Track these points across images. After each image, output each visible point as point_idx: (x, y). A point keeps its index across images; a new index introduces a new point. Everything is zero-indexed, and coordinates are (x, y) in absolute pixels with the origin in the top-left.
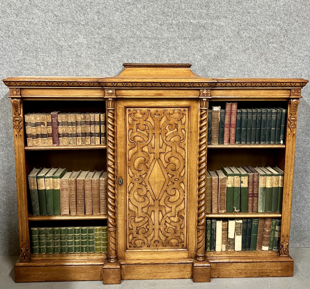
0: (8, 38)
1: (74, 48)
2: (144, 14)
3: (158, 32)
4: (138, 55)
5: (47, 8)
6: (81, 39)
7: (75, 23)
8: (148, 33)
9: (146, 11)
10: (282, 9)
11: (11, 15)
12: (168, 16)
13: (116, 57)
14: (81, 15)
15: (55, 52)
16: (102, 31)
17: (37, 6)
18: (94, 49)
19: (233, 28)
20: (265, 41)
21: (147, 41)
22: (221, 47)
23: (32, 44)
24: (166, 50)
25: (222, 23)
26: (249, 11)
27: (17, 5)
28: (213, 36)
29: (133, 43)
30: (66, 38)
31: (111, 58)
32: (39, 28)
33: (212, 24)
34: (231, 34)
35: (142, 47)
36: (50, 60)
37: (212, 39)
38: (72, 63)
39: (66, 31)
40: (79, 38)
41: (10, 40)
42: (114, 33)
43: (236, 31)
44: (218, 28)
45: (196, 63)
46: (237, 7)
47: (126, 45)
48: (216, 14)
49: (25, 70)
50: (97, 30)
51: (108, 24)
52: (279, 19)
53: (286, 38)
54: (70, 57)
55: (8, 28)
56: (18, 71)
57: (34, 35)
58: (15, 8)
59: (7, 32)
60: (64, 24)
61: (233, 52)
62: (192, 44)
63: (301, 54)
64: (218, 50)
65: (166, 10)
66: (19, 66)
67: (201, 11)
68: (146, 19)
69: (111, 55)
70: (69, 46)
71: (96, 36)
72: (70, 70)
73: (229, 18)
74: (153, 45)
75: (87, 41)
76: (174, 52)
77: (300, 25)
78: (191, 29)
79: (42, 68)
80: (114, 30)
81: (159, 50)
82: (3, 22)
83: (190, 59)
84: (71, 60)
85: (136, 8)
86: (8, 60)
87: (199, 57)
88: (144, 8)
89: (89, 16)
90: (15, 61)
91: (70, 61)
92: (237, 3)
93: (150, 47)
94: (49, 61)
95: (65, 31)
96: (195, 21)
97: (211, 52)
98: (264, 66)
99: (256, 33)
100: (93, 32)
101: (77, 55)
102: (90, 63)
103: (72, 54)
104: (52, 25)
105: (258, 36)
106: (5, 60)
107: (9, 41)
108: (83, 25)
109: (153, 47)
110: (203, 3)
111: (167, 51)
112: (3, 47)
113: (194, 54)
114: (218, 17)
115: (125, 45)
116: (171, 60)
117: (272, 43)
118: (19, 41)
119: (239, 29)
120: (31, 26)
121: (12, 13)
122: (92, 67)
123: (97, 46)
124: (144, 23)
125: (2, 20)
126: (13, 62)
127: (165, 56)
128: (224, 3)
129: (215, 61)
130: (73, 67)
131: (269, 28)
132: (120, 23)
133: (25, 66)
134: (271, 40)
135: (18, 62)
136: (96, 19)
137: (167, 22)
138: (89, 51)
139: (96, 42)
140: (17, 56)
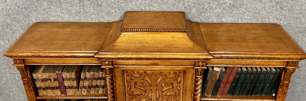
4: (155, 3)
13: (135, 5)
31: (130, 6)
36: (73, 9)
38: (94, 11)
49: (51, 17)
56: (45, 17)
66: (46, 13)
69: (130, 3)
83: (206, 7)
84: (93, 8)
86: (35, 9)
87: (214, 6)
98: (278, 13)
102: (111, 11)
113: (209, 3)
116: (186, 7)
122: (112, 14)
126: (40, 11)
127: (181, 4)
129: (230, 9)
133: (51, 13)
135: (44, 11)
140: (42, 6)
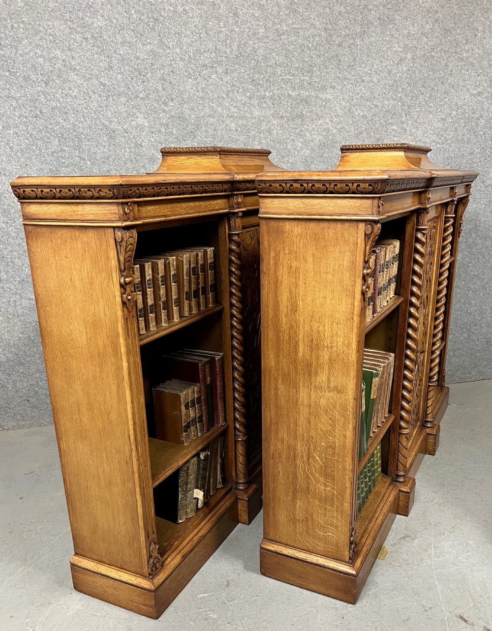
0: (35, 119)
1: (131, 133)
2: (227, 82)
3: (246, 109)
5: (88, 72)
6: (141, 120)
7: (131, 96)
8: (233, 110)
9: (229, 78)
10: (405, 75)
11: (37, 84)
12: (258, 84)
14: (139, 83)
15: (106, 140)
16: (169, 108)
17: (75, 69)
18: (160, 135)
19: (343, 103)
20: (382, 121)
21: (232, 122)
22: (328, 130)
23: (72, 128)
24: (257, 134)
25: (329, 97)
26: (363, 78)
27: (45, 68)
28: (317, 115)
29: (212, 124)
30: (119, 118)
32: (80, 103)
33: (317, 97)
34: (340, 112)
35: (225, 130)
36: (99, 152)
37: (316, 119)
39: (119, 108)
40: (137, 117)
41: (38, 122)
42: (187, 110)
43: (346, 108)
44: (324, 103)
45: (296, 152)
46: (349, 72)
47: (204, 128)
48: (321, 83)
49: (63, 167)
50: (163, 106)
51: (177, 97)
52: (400, 90)
53: (408, 117)
54: (127, 146)
55: (34, 103)
56: (54, 168)
57: (74, 114)
58: (42, 72)
59: (34, 109)
60: (115, 97)
61: (343, 137)
62: (291, 126)
63: (427, 139)
64: (324, 133)
65: (256, 76)
66: (55, 160)
67: (302, 78)
68: (230, 89)
69: (183, 142)
70: (124, 130)
71: (161, 116)
72: (128, 165)
73: (338, 89)
74: (240, 127)
75: (149, 122)
76: (268, 138)
77: (426, 98)
78: (289, 104)
79: (89, 163)
80: (186, 106)
81: (248, 134)
82: (27, 95)
83: (289, 147)
85: (216, 74)
86: (37, 152)
87: (300, 144)
88: (227, 73)
89: (150, 84)
90: (47, 154)
91: (126, 152)
92: (348, 67)
93: (237, 130)
94: (97, 153)
95: (117, 108)
96: (294, 92)
97: (315, 136)
99: (372, 110)
100: (156, 109)
101: (136, 144)
102: (155, 155)
103: (129, 142)
104: (98, 98)
105: (374, 115)
106: (33, 152)
107: (36, 123)
108: (143, 99)
109: (240, 130)
110: (305, 67)
111: (258, 136)
112: (29, 133)
113: (293, 140)
114: (324, 88)
115: (202, 127)
117: (391, 124)
118: (51, 124)
119: (351, 105)
120: (68, 100)
121: (39, 80)
123: (163, 130)
124: (227, 95)
125: (25, 90)
127: (256, 143)
128: (331, 67)
130: (131, 160)
131: (388, 103)
132: (195, 94)
133: (63, 160)
134: (390, 120)
135: (52, 156)
136: (161, 89)
137: (258, 94)
138: (153, 137)
139: (162, 124)
140: (50, 147)
